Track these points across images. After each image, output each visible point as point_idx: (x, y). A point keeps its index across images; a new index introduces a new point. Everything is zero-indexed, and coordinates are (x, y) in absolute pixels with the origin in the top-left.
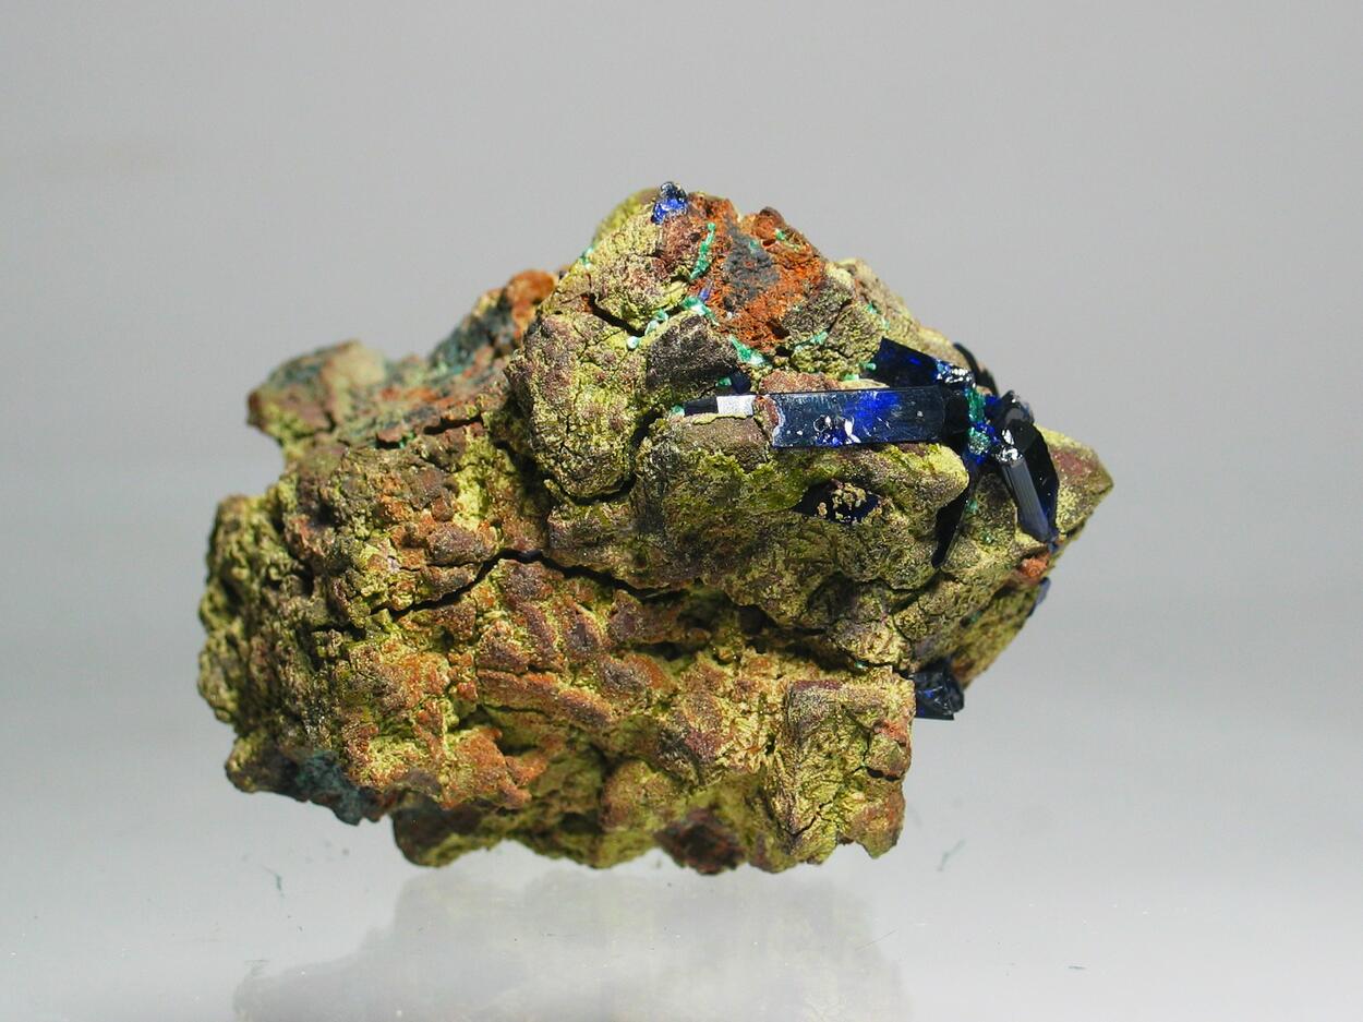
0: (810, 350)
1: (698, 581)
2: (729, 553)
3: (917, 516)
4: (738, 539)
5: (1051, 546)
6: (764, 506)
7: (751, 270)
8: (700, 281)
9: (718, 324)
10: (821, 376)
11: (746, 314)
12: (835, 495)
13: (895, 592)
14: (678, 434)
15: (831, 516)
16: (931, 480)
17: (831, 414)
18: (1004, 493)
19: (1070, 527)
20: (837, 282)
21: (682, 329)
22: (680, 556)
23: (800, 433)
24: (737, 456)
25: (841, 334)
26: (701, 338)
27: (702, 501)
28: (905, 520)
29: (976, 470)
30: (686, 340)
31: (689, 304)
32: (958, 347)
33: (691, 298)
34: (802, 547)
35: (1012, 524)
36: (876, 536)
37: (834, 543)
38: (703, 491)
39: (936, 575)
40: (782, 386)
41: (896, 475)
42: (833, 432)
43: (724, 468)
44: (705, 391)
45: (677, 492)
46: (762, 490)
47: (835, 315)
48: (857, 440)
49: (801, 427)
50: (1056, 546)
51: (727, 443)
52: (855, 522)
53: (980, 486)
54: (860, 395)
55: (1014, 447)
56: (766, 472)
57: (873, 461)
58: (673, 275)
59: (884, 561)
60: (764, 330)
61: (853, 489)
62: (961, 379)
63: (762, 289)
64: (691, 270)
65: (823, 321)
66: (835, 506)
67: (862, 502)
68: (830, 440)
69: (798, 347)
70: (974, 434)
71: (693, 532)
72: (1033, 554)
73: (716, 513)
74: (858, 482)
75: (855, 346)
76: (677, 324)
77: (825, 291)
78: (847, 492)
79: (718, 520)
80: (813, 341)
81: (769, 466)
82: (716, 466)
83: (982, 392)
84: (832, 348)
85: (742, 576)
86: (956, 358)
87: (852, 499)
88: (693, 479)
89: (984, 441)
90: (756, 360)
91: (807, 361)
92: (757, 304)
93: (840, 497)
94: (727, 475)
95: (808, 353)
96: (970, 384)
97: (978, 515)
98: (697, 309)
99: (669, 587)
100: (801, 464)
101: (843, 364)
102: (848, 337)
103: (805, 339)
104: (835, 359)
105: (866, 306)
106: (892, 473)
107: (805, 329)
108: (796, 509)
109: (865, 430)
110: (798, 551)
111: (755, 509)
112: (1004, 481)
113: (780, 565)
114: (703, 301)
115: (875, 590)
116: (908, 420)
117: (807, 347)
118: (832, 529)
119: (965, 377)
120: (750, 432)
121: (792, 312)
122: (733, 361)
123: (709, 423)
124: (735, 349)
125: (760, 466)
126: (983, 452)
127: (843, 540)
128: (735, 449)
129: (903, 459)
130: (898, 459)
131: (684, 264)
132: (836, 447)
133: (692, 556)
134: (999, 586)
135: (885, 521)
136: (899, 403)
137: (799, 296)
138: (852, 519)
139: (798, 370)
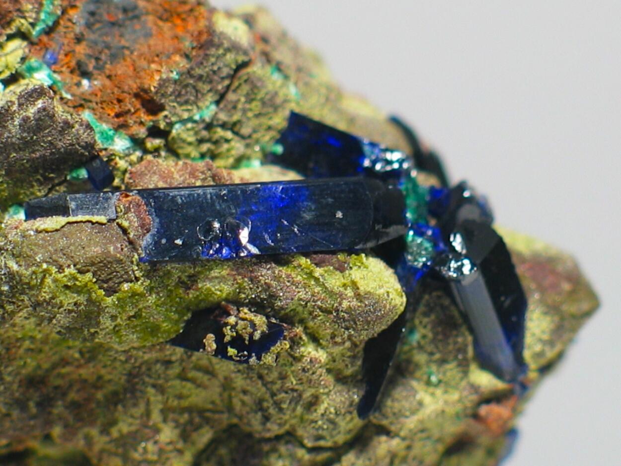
0: (193, 129)
1: (47, 438)
2: (88, 400)
3: (337, 350)
4: (98, 383)
5: (517, 388)
6: (133, 339)
7: (113, 24)
8: (45, 39)
9: (69, 97)
10: (207, 164)
11: (107, 82)
12: (226, 324)
13: (311, 450)
14: (16, 245)
15: (221, 352)
16: (355, 303)
17: (221, 217)
18: (452, 317)
19: (543, 361)
20: (229, 39)
21: (20, 105)
22: (21, 405)
23: (179, 242)
24: (94, 274)
25: (235, 108)
26: (47, 115)
27: (51, 331)
28: (322, 356)
29: (416, 286)
30: (26, 120)
31: (31, 70)
32: (396, 122)
33: (34, 61)
34: (185, 392)
35: (465, 359)
36: (283, 377)
37: (227, 385)
38: (50, 320)
39: (365, 428)
40: (155, 178)
41: (309, 296)
42: (223, 240)
43: (78, 290)
44: (53, 187)
45: (17, 319)
46: (129, 318)
47: (227, 82)
48: (254, 250)
49: (180, 235)
50: (524, 387)
51: (81, 256)
52: (253, 360)
53: (422, 308)
54: (257, 189)
55: (466, 257)
56: (134, 294)
57: (277, 278)
58: (9, 31)
59: (294, 410)
60: (130, 104)
61: (251, 316)
62: (396, 166)
63: (128, 48)
64: (33, 25)
65: (210, 91)
66: (227, 339)
67: (263, 332)
68: (218, 251)
69: (177, 126)
70: (413, 240)
71: (40, 372)
72: (495, 398)
73: (69, 348)
74: (258, 306)
75: (255, 122)
76: (14, 99)
77: (213, 51)
78: (243, 319)
79: (72, 356)
80: (197, 117)
81: (138, 287)
82: (67, 287)
83: (425, 181)
84: (224, 126)
85: (105, 431)
86: (391, 136)
87: (249, 330)
88: (36, 305)
89: (426, 249)
90: (120, 144)
91: (190, 144)
92: (121, 69)
93: (234, 327)
94: (82, 299)
95: (192, 133)
96: (407, 172)
97: (420, 347)
98: (42, 77)
99: (8, 445)
100: (180, 283)
101: (238, 147)
102: (245, 111)
103: (186, 116)
104: (227, 141)
105: (269, 69)
106: (302, 295)
107: (187, 102)
108: (175, 342)
109: (266, 236)
110: (180, 397)
111: (120, 343)
112: (454, 302)
113: (156, 417)
114: (49, 66)
115: (283, 449)
116: (324, 223)
117: (189, 125)
118: (224, 368)
119: (401, 162)
120: (111, 242)
121: (168, 80)
122: (90, 146)
123: (57, 230)
124: (91, 129)
125: (126, 286)
126: (425, 264)
127: (239, 382)
128: (93, 264)
129: (317, 275)
130: (310, 275)
131: (25, 18)
132: (227, 259)
133: (39, 405)
134: (449, 440)
135: (295, 358)
136: (311, 200)
137: (177, 58)
138: (250, 356)
139: (177, 155)
